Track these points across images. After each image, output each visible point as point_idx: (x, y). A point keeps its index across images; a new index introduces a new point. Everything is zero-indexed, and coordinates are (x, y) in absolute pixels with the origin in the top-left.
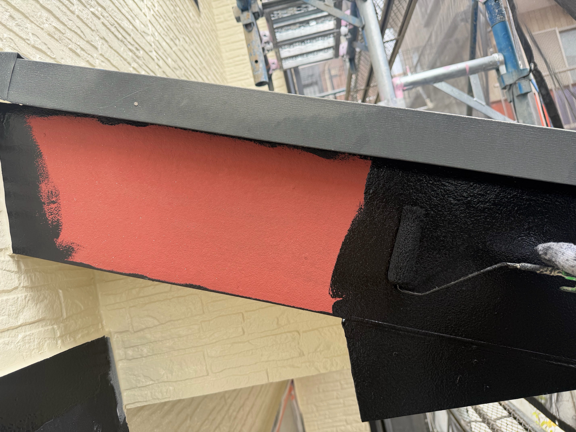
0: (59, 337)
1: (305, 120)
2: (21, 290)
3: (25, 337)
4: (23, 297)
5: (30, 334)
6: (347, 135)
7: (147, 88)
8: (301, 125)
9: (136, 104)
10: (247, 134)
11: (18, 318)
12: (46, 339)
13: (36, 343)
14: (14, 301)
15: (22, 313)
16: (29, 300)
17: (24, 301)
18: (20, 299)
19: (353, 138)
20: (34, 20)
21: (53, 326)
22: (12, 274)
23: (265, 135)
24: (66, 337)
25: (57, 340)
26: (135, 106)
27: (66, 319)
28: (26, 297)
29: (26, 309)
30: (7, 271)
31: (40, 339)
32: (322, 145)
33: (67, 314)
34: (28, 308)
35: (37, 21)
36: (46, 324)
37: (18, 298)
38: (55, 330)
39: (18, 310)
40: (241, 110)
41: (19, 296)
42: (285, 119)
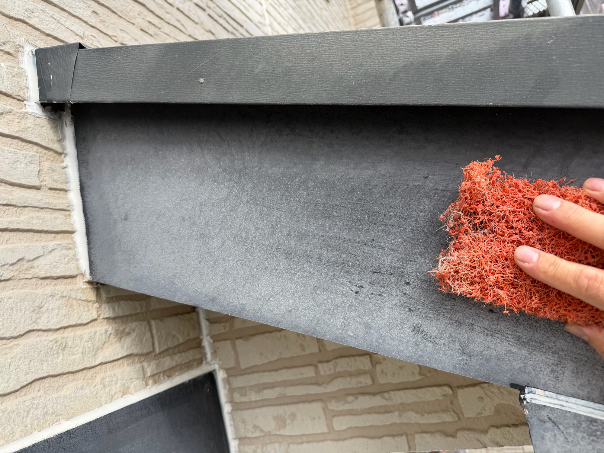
0: (149, 377)
1: (439, 63)
2: (101, 323)
3: (104, 379)
4: (103, 331)
5: (112, 374)
6: (516, 77)
7: (214, 56)
8: (432, 72)
9: (202, 80)
10: (346, 98)
11: (96, 356)
12: (133, 380)
13: (119, 385)
14: (91, 336)
15: (101, 350)
16: (110, 334)
17: (104, 335)
18: (98, 334)
19: (527, 80)
20: (123, 15)
21: (142, 363)
22: (89, 304)
23: (375, 96)
24: (159, 377)
25: (146, 380)
26: (201, 83)
27: (160, 353)
28: (107, 331)
29: (107, 344)
30: (83, 300)
31: (125, 380)
32: (471, 98)
33: (160, 348)
34: (109, 343)
35: (127, 16)
36: (133, 362)
37: (95, 333)
38: (145, 369)
39: (96, 346)
40: (338, 64)
41: (98, 329)
42: (405, 66)
